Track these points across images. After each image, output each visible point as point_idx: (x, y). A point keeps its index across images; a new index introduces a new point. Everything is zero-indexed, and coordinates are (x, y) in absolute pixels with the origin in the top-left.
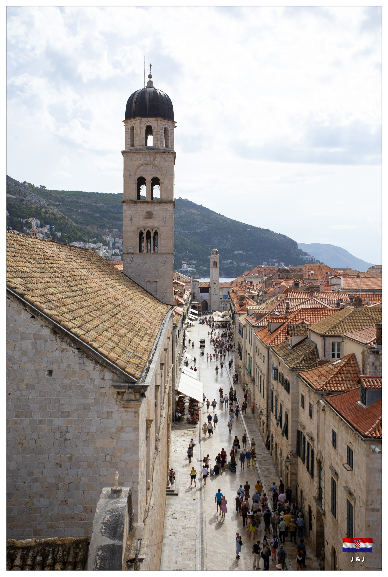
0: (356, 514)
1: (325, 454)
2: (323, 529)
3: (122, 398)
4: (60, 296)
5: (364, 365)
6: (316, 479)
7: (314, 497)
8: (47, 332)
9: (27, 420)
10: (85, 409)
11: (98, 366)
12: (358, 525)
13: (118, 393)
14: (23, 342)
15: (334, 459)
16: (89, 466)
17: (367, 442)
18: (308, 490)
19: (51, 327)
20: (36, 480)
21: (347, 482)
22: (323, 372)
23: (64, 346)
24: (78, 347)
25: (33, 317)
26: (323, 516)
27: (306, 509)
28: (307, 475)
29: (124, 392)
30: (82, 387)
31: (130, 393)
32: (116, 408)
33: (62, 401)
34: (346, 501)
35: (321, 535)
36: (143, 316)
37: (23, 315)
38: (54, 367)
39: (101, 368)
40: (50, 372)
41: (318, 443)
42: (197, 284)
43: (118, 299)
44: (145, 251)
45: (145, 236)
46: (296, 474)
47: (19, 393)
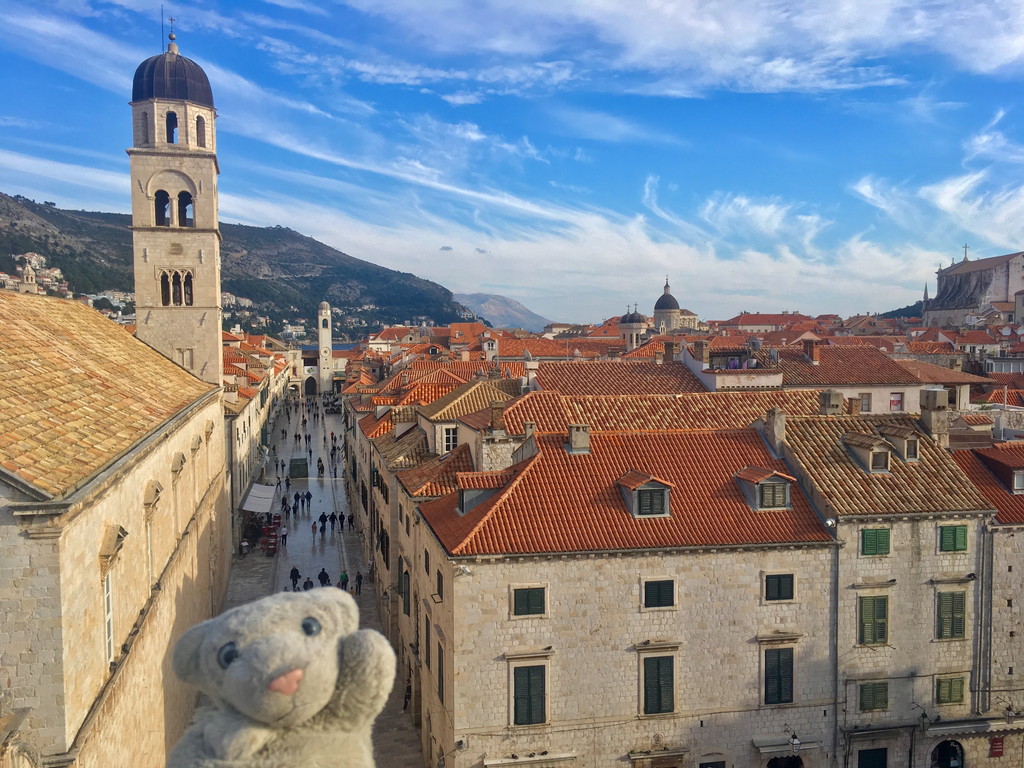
0: (446, 660)
1: (420, 584)
5: (477, 459)
12: (448, 675)
13: (23, 518)
17: (454, 562)
18: (407, 635)
21: (438, 619)
22: (426, 471)
26: (420, 669)
28: (405, 614)
31: (41, 516)
32: (19, 541)
34: (438, 646)
35: (419, 695)
36: (139, 399)
41: (415, 569)
42: (299, 353)
43: (96, 376)
44: (172, 303)
45: (171, 280)
46: (397, 615)
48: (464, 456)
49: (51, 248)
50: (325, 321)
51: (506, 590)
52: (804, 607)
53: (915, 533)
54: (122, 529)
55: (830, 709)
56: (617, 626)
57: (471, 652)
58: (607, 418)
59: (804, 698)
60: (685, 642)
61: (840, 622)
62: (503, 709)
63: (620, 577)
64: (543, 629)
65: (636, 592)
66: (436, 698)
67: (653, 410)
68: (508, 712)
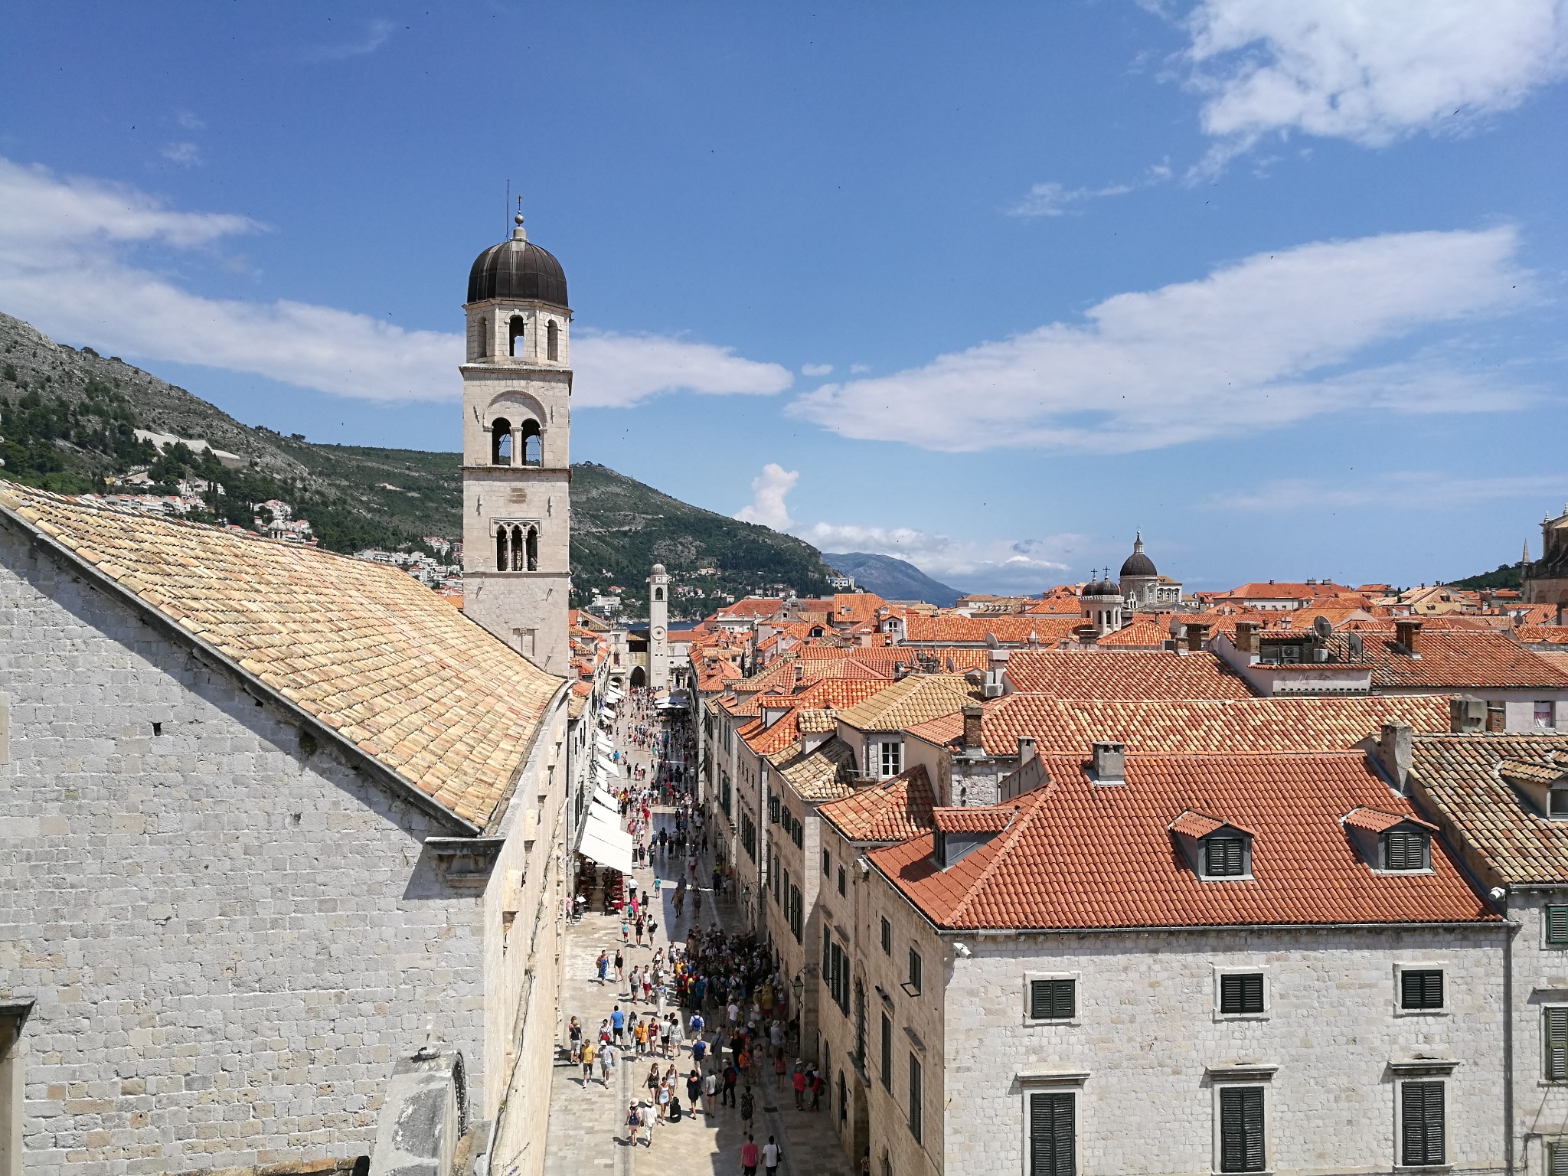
0: (927, 1080)
1: (870, 966)
2: (867, 1115)
3: (449, 868)
4: (321, 660)
5: (941, 788)
6: (853, 1017)
7: (850, 1054)
9: (244, 921)
10: (369, 892)
11: (399, 803)
12: (931, 1102)
13: (441, 858)
15: (887, 975)
16: (380, 1011)
17: (946, 939)
18: (838, 1041)
19: (297, 724)
21: (909, 1019)
22: (866, 804)
24: (356, 764)
25: (259, 704)
26: (866, 1089)
27: (835, 1078)
28: (837, 1010)
29: (454, 856)
30: (363, 846)
31: (464, 856)
32: (436, 888)
33: (321, 878)
34: (909, 1055)
35: (863, 1127)
36: (500, 698)
37: (237, 699)
38: (307, 809)
39: (403, 806)
40: (298, 817)
41: (857, 945)
42: (624, 636)
43: (450, 667)
44: (509, 569)
45: (509, 536)
46: (816, 1011)
47: (228, 864)
48: (919, 782)
50: (659, 592)
51: (1020, 981)
52: (1459, 1018)
56: (1180, 1039)
57: (969, 1069)
58: (1126, 734)
59: (1462, 1158)
60: (1281, 1067)
61: (1515, 1045)
62: (1015, 1155)
63: (1185, 967)
64: (1073, 1039)
65: (1208, 989)
67: (1194, 722)
68: (1023, 1159)
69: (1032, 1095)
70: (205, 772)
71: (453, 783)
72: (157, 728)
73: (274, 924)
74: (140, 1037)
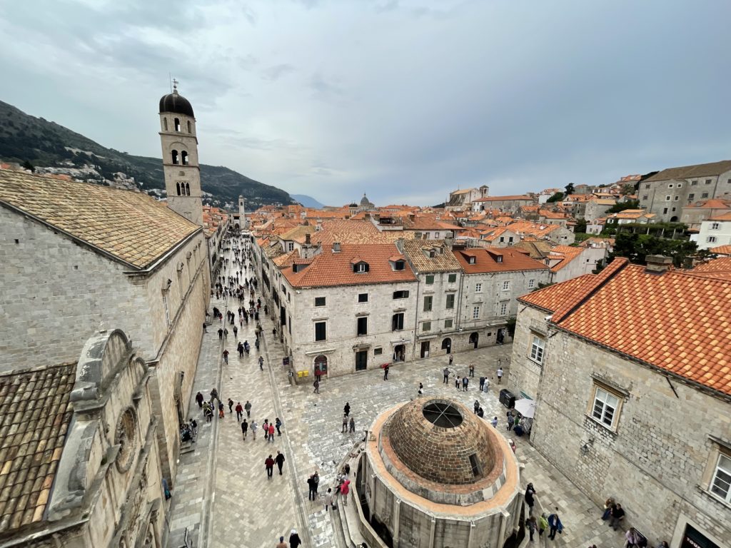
3: (132, 279)
4: (93, 220)
8: (68, 243)
9: (63, 297)
10: (106, 287)
11: (112, 262)
13: (130, 277)
14: (50, 250)
15: (285, 298)
16: (115, 319)
17: (294, 290)
19: (71, 239)
20: (77, 330)
23: (84, 251)
24: (95, 251)
25: (56, 233)
29: (133, 276)
30: (102, 275)
31: (137, 276)
32: (129, 285)
33: (88, 284)
34: (289, 317)
36: (172, 232)
37: (46, 232)
38: (79, 264)
39: (114, 263)
40: (76, 267)
41: (280, 292)
43: (154, 223)
44: (181, 195)
45: (180, 185)
47: (53, 281)
48: (296, 253)
49: (128, 171)
50: (241, 203)
51: (313, 298)
53: (441, 276)
54: (169, 280)
55: (414, 331)
56: (349, 308)
57: (300, 319)
59: (406, 328)
60: (371, 313)
61: (419, 304)
63: (350, 293)
64: (325, 310)
65: (356, 298)
66: (288, 333)
68: (313, 337)
69: (316, 324)
70: (39, 255)
71: (138, 256)
72: (17, 241)
73: (74, 297)
74: (31, 331)
